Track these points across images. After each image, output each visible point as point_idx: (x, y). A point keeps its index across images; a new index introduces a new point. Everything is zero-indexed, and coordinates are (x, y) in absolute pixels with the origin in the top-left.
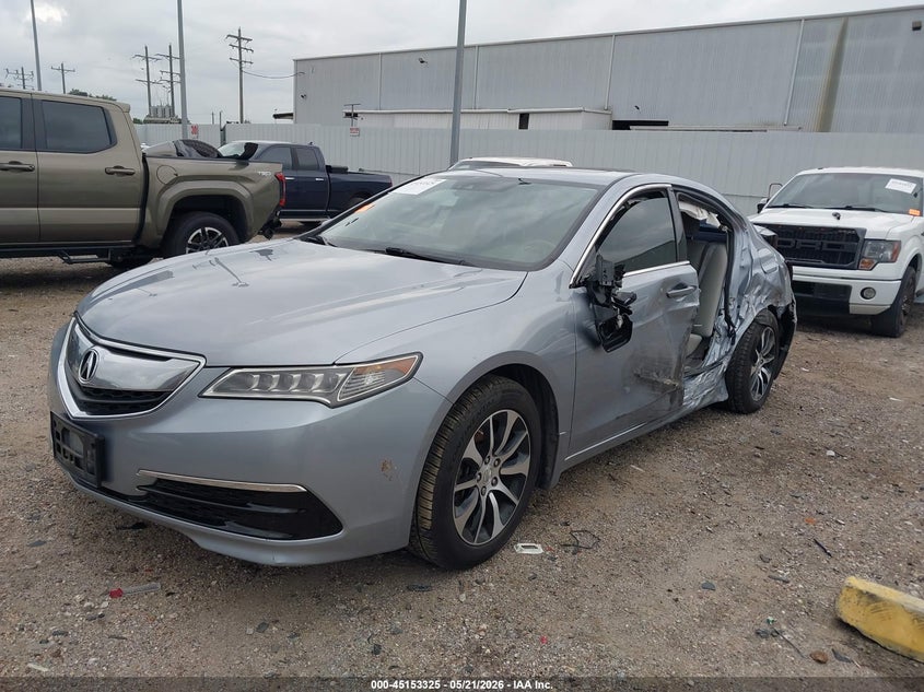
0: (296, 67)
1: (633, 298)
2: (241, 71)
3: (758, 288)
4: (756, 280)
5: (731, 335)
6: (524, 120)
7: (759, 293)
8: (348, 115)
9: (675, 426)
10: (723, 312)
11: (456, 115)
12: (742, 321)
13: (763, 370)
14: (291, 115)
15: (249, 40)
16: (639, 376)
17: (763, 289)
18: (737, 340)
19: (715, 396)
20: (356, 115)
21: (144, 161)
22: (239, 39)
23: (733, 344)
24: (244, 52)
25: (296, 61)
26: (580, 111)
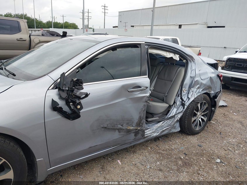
0: (119, 14)
1: (87, 95)
2: (105, 15)
3: (198, 86)
4: (197, 82)
5: (183, 105)
6: (180, 26)
7: (198, 88)
8: (132, 26)
9: (142, 144)
10: (180, 95)
11: (152, 26)
12: (189, 99)
13: (202, 117)
14: (117, 27)
15: (107, 7)
16: (106, 128)
17: (200, 86)
18: (186, 107)
19: (170, 130)
20: (133, 26)
21: (30, 37)
22: (105, 7)
23: (184, 108)
24: (106, 10)
25: (119, 12)
26: (197, 24)
